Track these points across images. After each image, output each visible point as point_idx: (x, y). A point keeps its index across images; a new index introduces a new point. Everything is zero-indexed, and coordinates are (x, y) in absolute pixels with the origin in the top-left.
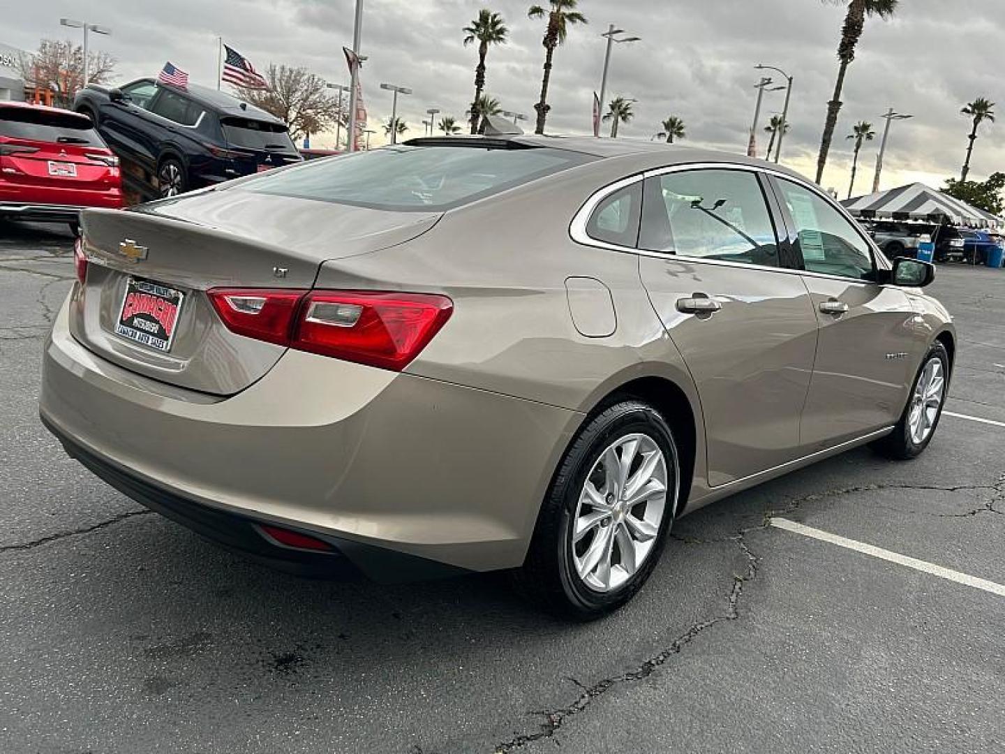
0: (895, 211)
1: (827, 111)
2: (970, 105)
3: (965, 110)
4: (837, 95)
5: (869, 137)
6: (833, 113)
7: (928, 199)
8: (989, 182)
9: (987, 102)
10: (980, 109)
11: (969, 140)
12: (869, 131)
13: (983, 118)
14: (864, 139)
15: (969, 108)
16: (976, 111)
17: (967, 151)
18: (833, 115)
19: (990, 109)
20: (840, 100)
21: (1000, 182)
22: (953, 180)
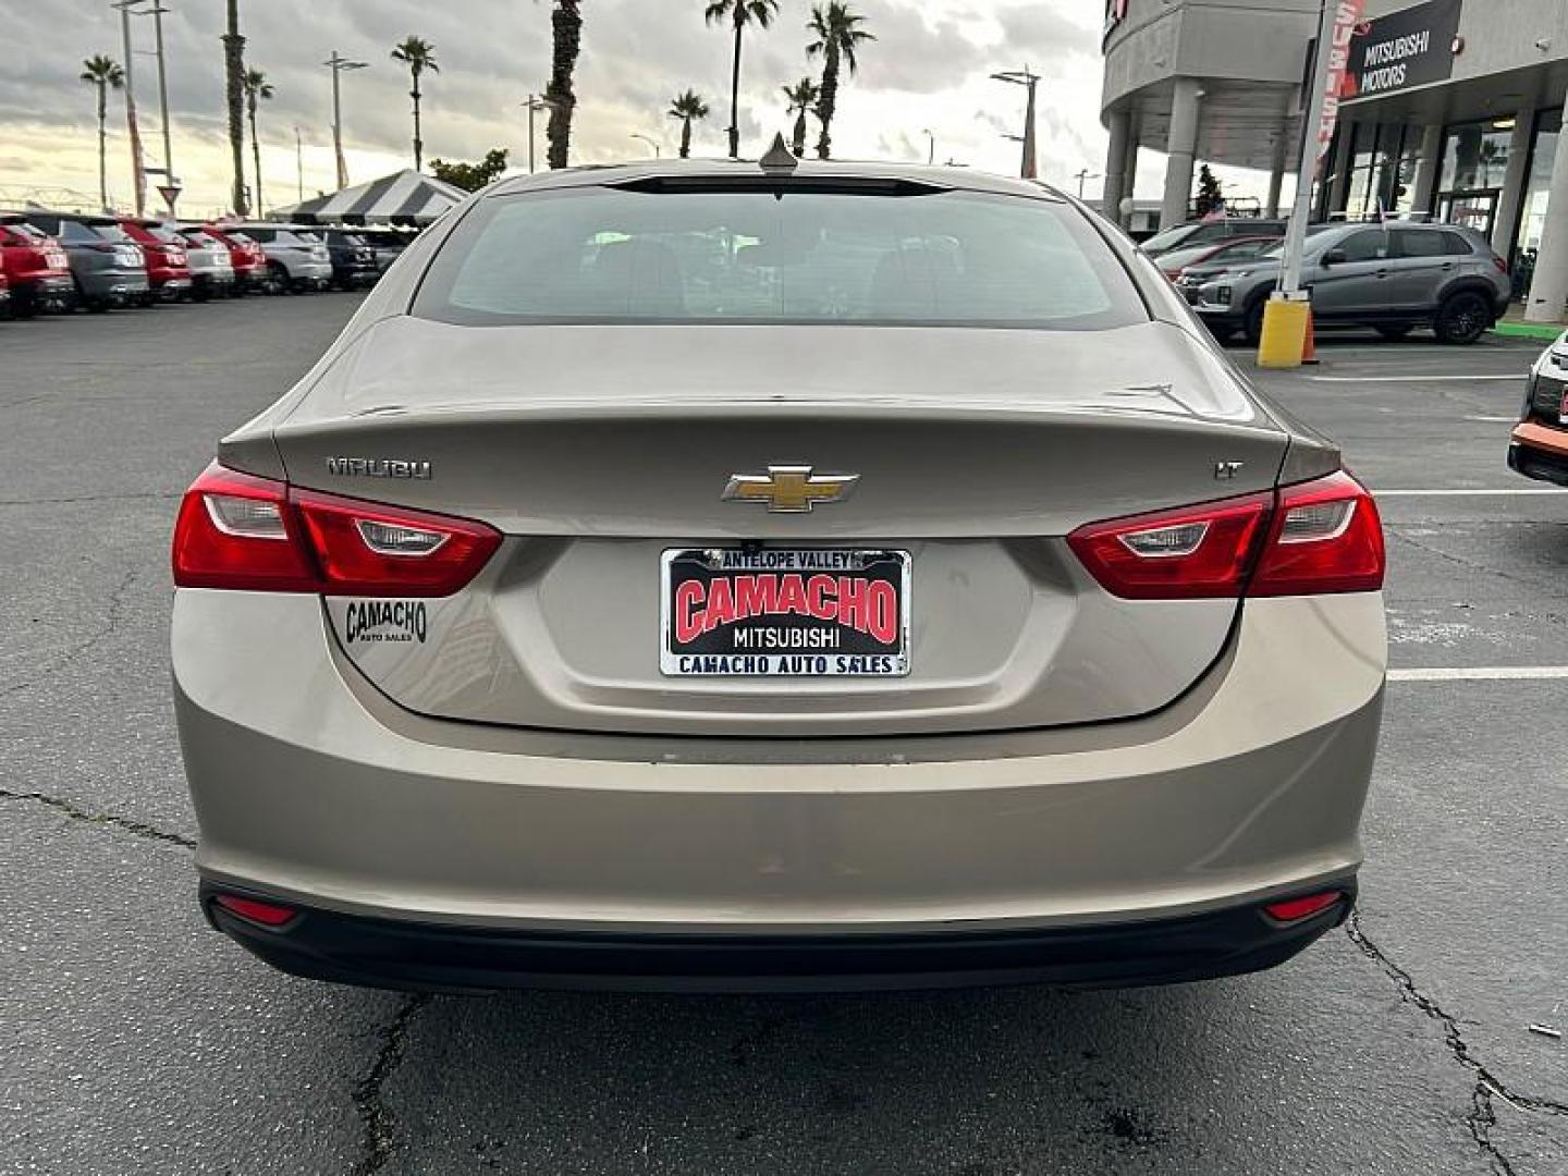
0: (344, 212)
1: (224, 52)
2: (400, 46)
3: (396, 54)
4: (233, 24)
5: (266, 94)
6: (233, 54)
7: (432, 194)
8: (487, 164)
9: (422, 43)
10: (415, 53)
11: (412, 100)
12: (264, 84)
13: (423, 67)
14: (258, 96)
15: (402, 52)
16: (412, 56)
17: (414, 117)
18: (235, 59)
19: (429, 54)
20: (240, 34)
21: (500, 164)
22: (439, 162)
